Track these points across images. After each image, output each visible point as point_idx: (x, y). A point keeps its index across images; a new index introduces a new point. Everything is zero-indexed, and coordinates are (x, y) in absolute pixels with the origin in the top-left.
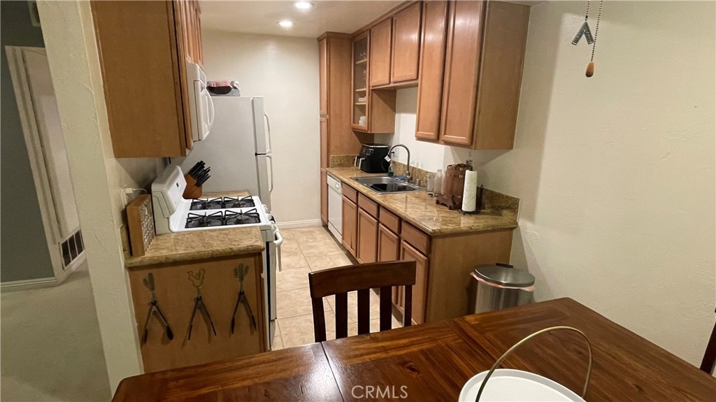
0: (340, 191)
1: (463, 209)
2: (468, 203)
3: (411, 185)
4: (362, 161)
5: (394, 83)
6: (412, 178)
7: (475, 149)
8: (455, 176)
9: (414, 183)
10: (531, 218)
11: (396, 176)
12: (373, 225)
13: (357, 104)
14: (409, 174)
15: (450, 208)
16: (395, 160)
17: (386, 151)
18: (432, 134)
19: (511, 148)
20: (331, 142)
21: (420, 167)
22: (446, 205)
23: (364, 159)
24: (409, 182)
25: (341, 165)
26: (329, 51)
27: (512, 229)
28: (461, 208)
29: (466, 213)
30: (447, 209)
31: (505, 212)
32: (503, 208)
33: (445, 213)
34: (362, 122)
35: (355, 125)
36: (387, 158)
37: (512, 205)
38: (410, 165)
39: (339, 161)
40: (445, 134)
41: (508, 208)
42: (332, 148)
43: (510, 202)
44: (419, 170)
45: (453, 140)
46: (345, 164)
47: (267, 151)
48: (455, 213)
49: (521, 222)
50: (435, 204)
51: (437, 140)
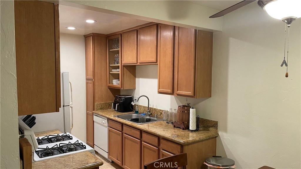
0: (106, 125)
1: (190, 129)
2: (192, 126)
3: (152, 118)
4: (118, 105)
5: (140, 63)
6: (151, 114)
7: (196, 98)
8: (183, 112)
9: (154, 117)
10: (225, 130)
11: (140, 114)
12: (137, 143)
13: (111, 73)
14: (149, 112)
15: (183, 129)
16: (138, 104)
17: (131, 99)
18: (170, 91)
19: (211, 97)
20: (96, 94)
21: (155, 108)
22: (180, 128)
23: (118, 104)
24: (149, 116)
25: (102, 109)
26: (94, 43)
27: (216, 137)
28: (189, 128)
29: (192, 131)
30: (181, 130)
31: (211, 129)
32: (209, 127)
33: (181, 132)
34: (116, 83)
35: (110, 85)
36: (133, 104)
37: (215, 125)
38: (150, 107)
39: (101, 106)
40: (178, 91)
41: (212, 126)
42: (96, 99)
43: (213, 123)
44: (155, 109)
45: (183, 94)
46: (105, 107)
47: (70, 103)
48: (186, 132)
49: (220, 133)
50: (173, 128)
51: (172, 93)
